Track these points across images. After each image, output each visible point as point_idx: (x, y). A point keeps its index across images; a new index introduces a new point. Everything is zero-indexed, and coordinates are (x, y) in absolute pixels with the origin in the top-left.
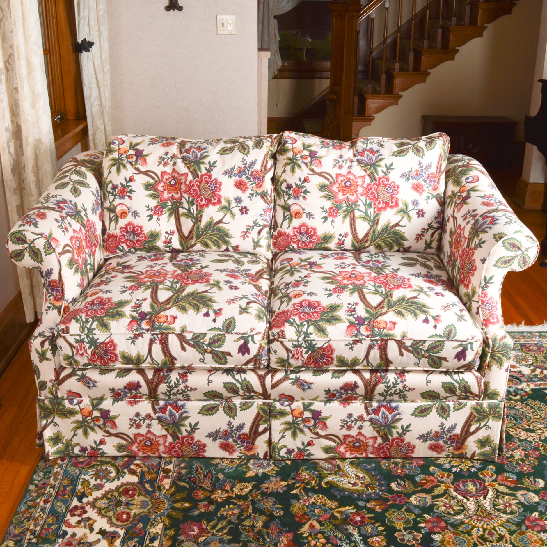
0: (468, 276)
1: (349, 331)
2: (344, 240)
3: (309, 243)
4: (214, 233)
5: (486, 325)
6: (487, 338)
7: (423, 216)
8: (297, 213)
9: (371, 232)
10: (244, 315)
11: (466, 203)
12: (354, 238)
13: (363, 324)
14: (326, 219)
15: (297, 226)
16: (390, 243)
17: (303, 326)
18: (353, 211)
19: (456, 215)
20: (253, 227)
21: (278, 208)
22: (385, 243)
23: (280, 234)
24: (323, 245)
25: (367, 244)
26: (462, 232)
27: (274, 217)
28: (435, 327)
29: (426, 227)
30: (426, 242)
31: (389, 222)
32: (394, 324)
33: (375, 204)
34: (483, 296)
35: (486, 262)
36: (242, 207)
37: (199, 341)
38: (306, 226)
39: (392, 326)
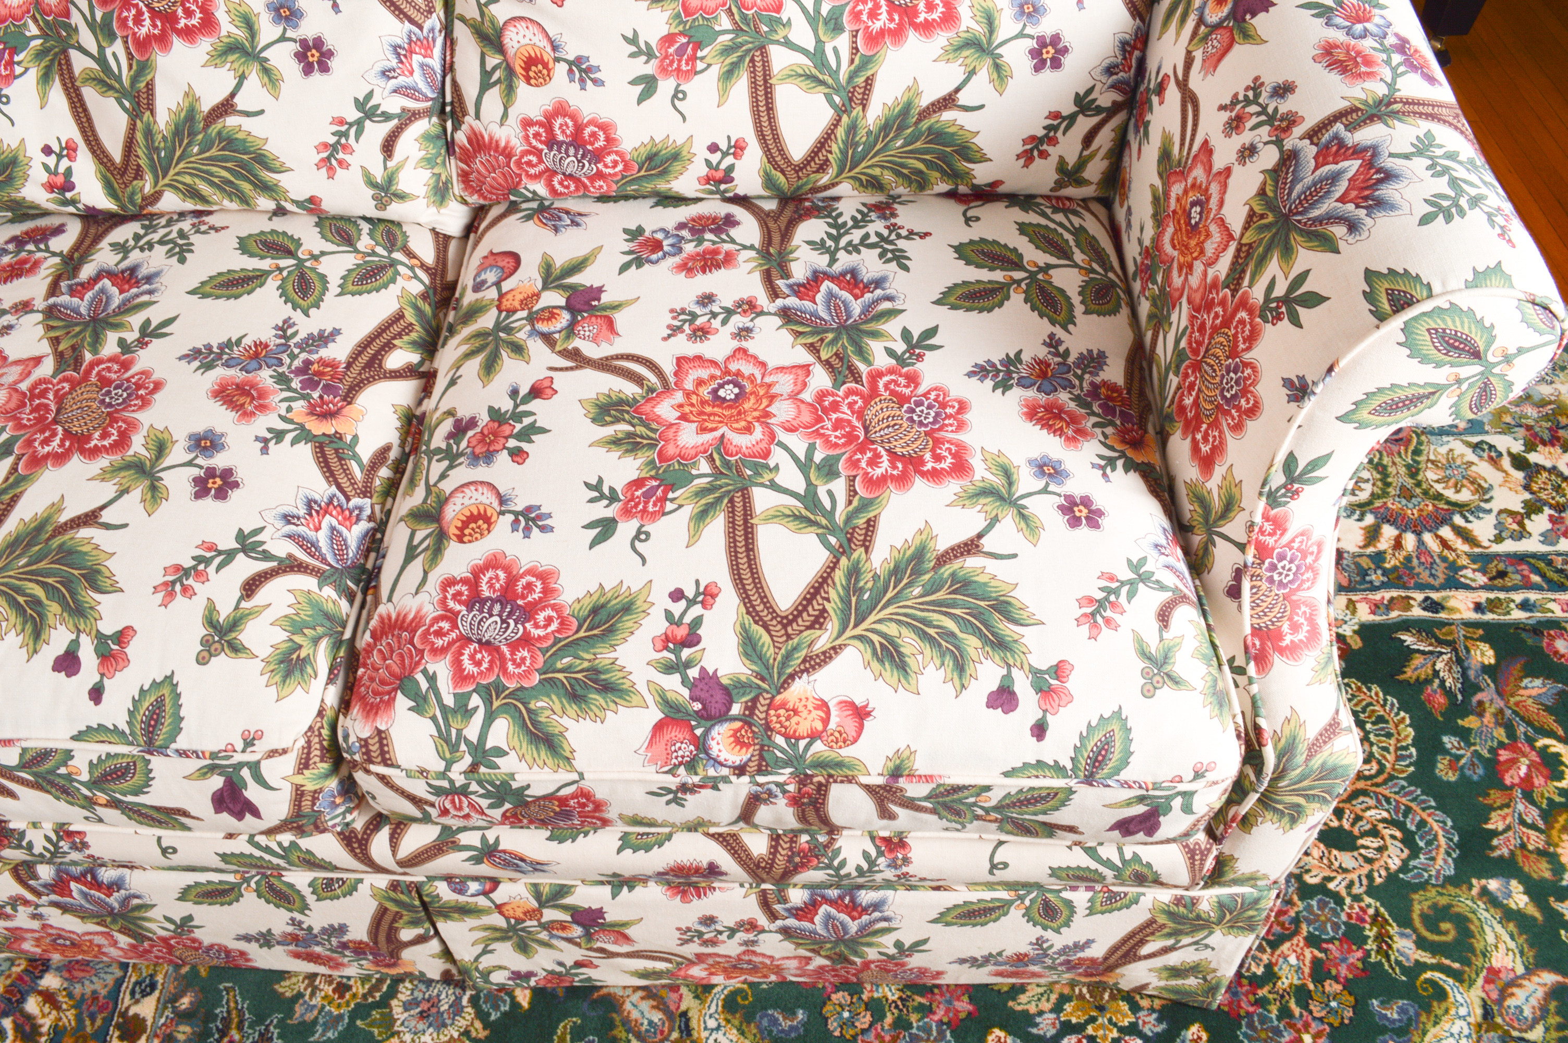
0: (1215, 424)
1: (660, 747)
2: (731, 168)
3: (592, 179)
4: (213, 152)
5: (1262, 660)
6: (1258, 729)
7: (1056, 64)
8: (531, 62)
9: (840, 132)
10: (222, 662)
11: (1248, 36)
12: (770, 159)
13: (723, 716)
14: (648, 85)
15: (536, 114)
16: (920, 172)
17: (468, 714)
18: (762, 49)
19: (1196, 82)
20: (359, 123)
21: (461, 31)
22: (898, 174)
23: (478, 143)
24: (649, 187)
25: (825, 179)
26: (1214, 189)
27: (448, 68)
28: (1039, 730)
29: (1068, 108)
30: (1062, 161)
31: (914, 90)
32: (861, 714)
33: (856, 16)
34: (1268, 527)
35: (1309, 404)
36: (304, 43)
37: (52, 772)
38: (573, 117)
39: (850, 727)
